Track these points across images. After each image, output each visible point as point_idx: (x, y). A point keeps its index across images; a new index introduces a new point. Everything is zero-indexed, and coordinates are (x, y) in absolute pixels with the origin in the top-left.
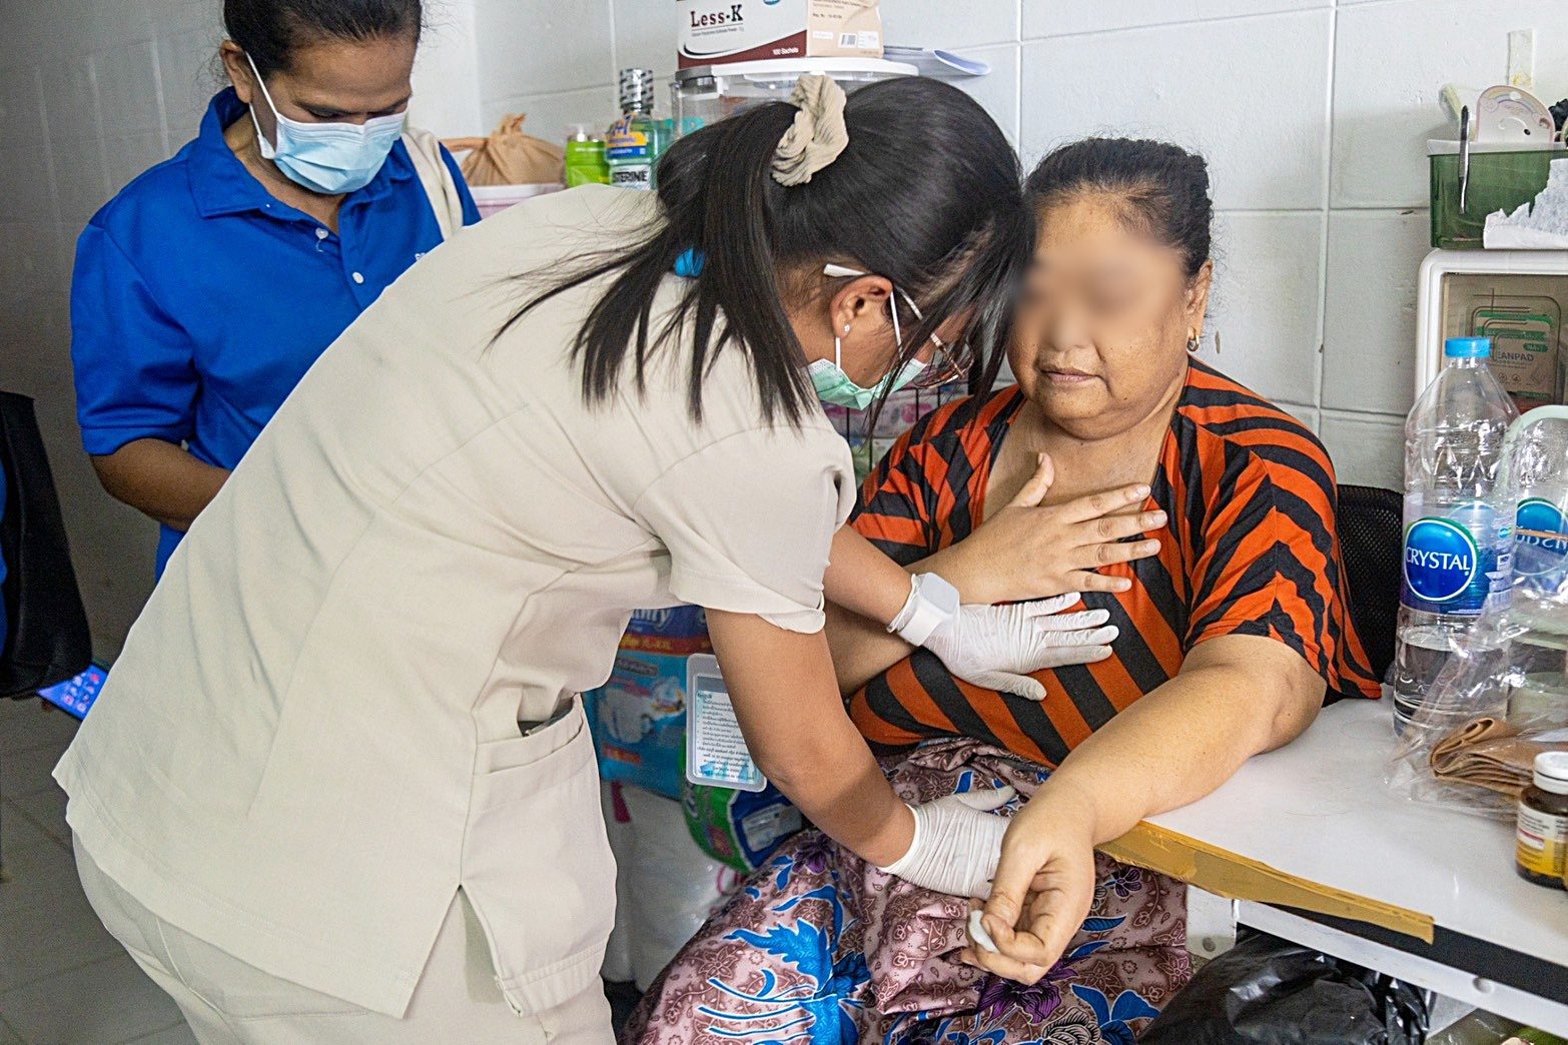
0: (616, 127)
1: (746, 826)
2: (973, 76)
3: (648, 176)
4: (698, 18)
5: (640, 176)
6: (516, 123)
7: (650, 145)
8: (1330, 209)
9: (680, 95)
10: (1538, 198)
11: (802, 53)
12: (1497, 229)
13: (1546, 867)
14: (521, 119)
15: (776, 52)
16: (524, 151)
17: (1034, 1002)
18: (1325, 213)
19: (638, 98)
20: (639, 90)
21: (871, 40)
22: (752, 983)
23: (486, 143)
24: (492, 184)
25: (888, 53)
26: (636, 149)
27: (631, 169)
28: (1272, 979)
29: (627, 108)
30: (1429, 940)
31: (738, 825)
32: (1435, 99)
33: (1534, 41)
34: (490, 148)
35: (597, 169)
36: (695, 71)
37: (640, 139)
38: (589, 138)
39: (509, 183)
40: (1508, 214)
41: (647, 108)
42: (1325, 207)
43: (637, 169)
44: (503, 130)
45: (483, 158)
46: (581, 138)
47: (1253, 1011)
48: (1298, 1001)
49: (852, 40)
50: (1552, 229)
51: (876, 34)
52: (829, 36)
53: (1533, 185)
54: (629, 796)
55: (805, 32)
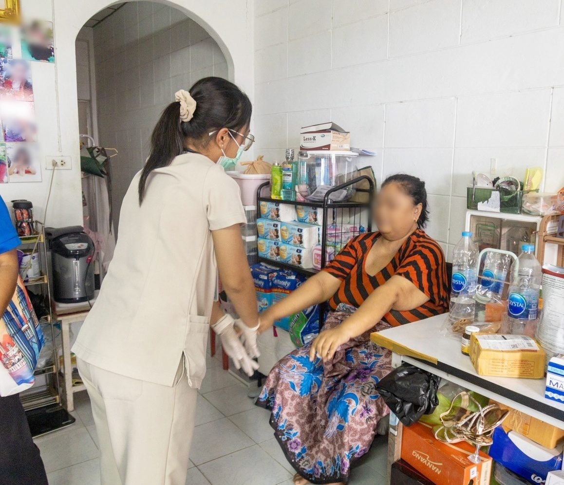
0: (284, 163)
1: (304, 338)
2: (370, 156)
3: (291, 175)
4: (305, 139)
5: (289, 175)
6: (261, 158)
7: (292, 167)
8: (452, 196)
9: (300, 157)
10: (489, 200)
11: (329, 149)
12: (480, 205)
13: (466, 351)
14: (263, 157)
15: (323, 148)
16: (263, 166)
17: (362, 378)
18: (450, 197)
19: (290, 156)
20: (290, 154)
21: (347, 146)
22: (290, 367)
23: (253, 162)
24: (254, 174)
25: (351, 149)
26: (289, 169)
27: (287, 173)
28: (406, 372)
29: (287, 158)
30: (436, 364)
31: (302, 338)
32: (471, 173)
33: (496, 162)
34: (254, 165)
35: (279, 172)
36: (304, 152)
37: (290, 166)
38: (278, 164)
39: (258, 174)
40: (483, 203)
41: (292, 158)
42: (451, 195)
43: (290, 173)
44: (258, 160)
45: (252, 167)
46: (276, 164)
47: (401, 379)
48: (411, 377)
49: (342, 146)
50: (492, 207)
51: (348, 145)
52: (336, 145)
53: (488, 196)
54: (278, 330)
55: (330, 145)
